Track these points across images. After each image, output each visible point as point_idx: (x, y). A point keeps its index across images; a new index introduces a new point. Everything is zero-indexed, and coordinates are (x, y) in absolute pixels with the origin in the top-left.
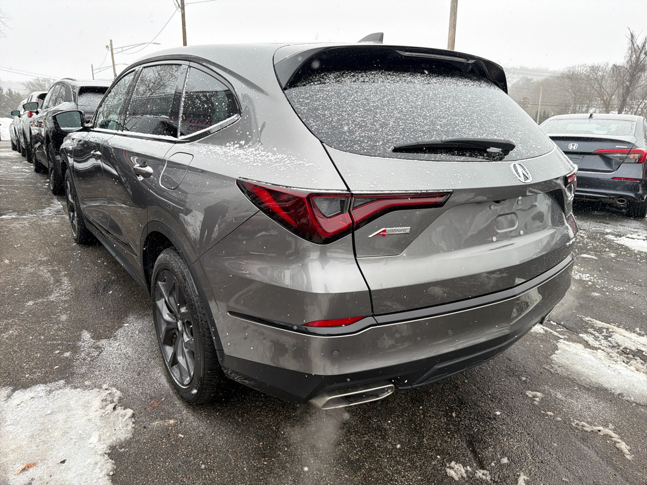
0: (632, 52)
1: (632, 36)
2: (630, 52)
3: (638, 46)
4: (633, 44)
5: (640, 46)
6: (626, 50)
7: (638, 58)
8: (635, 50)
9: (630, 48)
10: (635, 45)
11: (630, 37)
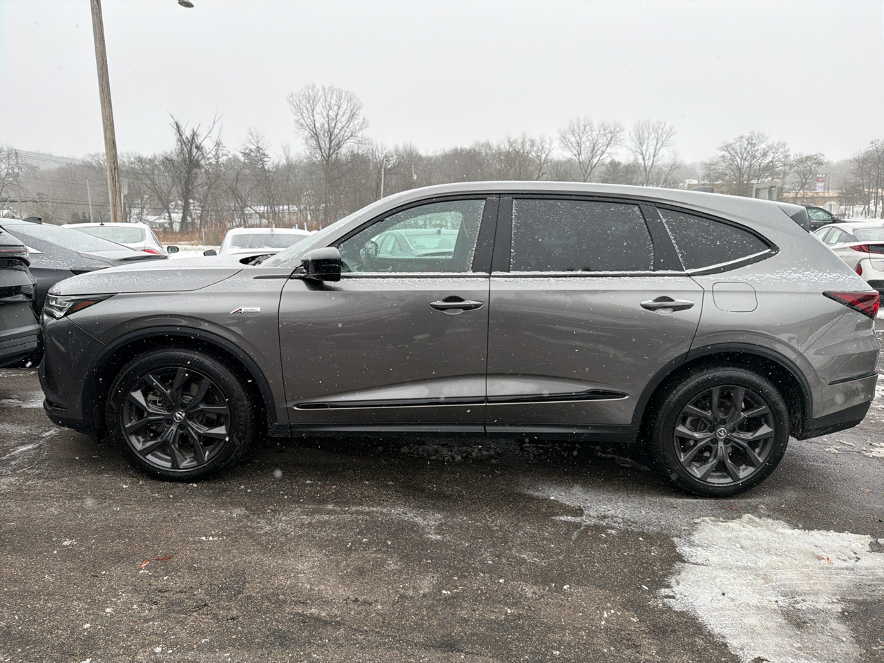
0: (181, 144)
1: (178, 126)
2: (179, 144)
3: (187, 138)
4: (181, 135)
5: (190, 138)
6: (175, 142)
7: (190, 152)
8: (185, 143)
9: (178, 140)
10: (184, 137)
11: (175, 126)
